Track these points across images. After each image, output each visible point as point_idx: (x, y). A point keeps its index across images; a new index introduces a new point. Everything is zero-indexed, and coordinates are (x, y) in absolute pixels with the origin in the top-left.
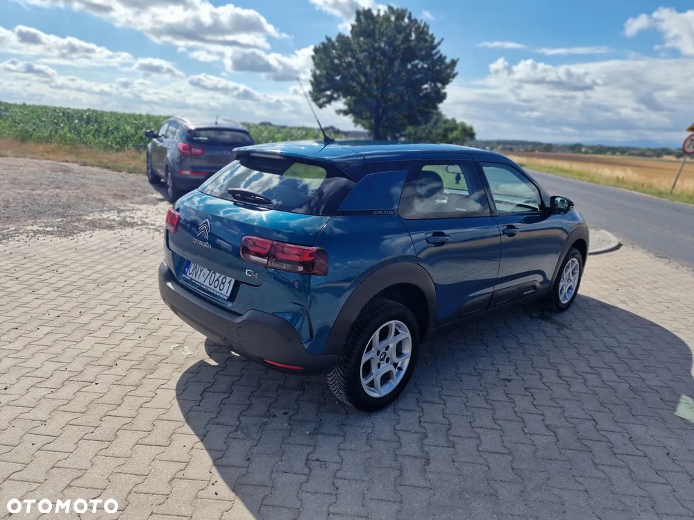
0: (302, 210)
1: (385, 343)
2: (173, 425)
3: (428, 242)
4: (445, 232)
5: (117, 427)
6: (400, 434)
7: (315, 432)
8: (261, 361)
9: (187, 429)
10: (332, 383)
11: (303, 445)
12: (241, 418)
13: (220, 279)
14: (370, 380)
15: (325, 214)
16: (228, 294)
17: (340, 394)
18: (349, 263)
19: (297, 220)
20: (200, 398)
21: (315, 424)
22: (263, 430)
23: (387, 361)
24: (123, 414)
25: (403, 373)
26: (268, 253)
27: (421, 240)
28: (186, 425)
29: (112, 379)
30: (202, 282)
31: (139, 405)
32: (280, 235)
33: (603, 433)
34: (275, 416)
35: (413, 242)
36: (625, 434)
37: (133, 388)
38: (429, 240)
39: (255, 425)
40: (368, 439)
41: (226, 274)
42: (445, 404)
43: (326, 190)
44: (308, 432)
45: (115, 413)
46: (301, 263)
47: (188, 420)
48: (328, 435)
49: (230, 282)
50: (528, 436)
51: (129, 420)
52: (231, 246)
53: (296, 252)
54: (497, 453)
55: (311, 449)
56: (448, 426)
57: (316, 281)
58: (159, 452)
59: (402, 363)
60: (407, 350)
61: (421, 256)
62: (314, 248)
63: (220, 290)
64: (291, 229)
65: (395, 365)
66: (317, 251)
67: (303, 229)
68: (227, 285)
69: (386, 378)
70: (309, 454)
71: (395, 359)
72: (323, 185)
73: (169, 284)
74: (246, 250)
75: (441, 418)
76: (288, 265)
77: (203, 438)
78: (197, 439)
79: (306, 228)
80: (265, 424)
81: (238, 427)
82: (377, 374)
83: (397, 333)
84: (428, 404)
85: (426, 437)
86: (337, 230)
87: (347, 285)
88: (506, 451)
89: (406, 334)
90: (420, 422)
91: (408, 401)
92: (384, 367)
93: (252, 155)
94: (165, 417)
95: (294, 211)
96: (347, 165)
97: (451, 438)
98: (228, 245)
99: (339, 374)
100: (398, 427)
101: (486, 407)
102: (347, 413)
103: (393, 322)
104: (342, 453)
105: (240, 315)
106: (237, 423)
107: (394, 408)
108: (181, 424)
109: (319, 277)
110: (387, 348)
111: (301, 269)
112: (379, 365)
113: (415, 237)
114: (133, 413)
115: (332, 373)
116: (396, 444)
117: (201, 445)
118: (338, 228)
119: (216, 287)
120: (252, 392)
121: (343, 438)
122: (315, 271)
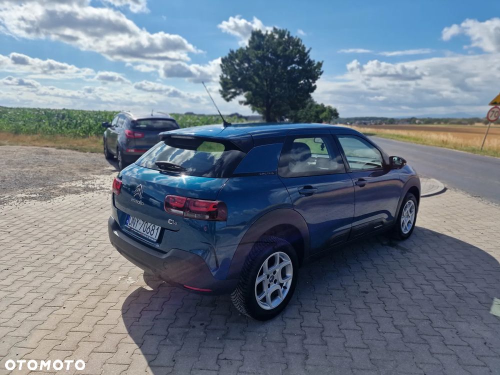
0: (209, 175)
1: (273, 269)
2: (118, 337)
3: (300, 193)
4: (313, 185)
5: (78, 340)
6: (287, 337)
7: (224, 337)
8: (182, 286)
9: (130, 339)
10: (234, 300)
11: (214, 348)
12: (169, 329)
13: (151, 227)
14: (262, 297)
15: (225, 177)
16: (157, 238)
17: (241, 309)
18: (244, 211)
19: (207, 182)
20: (139, 315)
21: (224, 332)
22: (185, 338)
23: (275, 282)
24: (83, 330)
25: (287, 290)
26: (184, 207)
27: (295, 192)
28: (129, 336)
29: (76, 303)
30: (138, 230)
31: (95, 322)
32: (193, 194)
33: (437, 329)
34: (194, 327)
35: (289, 194)
36: (453, 330)
37: (91, 310)
38: (301, 192)
39: (179, 334)
40: (262, 341)
41: (155, 224)
42: (319, 312)
43: (225, 160)
44: (218, 338)
45: (77, 329)
46: (208, 213)
47: (130, 332)
48: (233, 339)
49: (158, 229)
50: (382, 334)
51: (87, 334)
52: (159, 203)
53: (204, 205)
54: (359, 348)
55: (221, 351)
56: (322, 329)
57: (220, 225)
58: (108, 357)
59: (287, 283)
60: (290, 274)
61: (296, 203)
62: (217, 202)
63: (151, 235)
64: (201, 189)
65: (281, 285)
66: (219, 203)
67: (209, 189)
68: (155, 231)
69: (275, 295)
70: (219, 355)
71: (281, 281)
72: (223, 156)
73: (116, 233)
74: (168, 205)
75: (316, 323)
76: (199, 215)
77: (141, 345)
78: (136, 346)
79: (212, 188)
80: (187, 333)
81: (167, 336)
82: (268, 292)
83: (281, 261)
84: (307, 313)
85: (305, 338)
86: (234, 188)
87: (242, 227)
88: (365, 346)
89: (288, 262)
90: (301, 327)
91: (292, 311)
92: (273, 287)
93: (172, 137)
94: (113, 331)
95: (203, 176)
96: (239, 141)
97: (324, 338)
98: (157, 202)
99: (239, 293)
100: (285, 332)
101: (350, 313)
102: (247, 323)
103: (278, 253)
104: (243, 353)
105: (165, 253)
106: (166, 333)
107: (282, 318)
108: (125, 336)
109: (221, 223)
110: (275, 272)
111: (207, 217)
112: (269, 286)
113: (290, 190)
114: (90, 329)
115: (234, 293)
116: (283, 345)
117: (139, 351)
118: (235, 187)
119: (148, 233)
120: (178, 309)
121: (244, 341)
122: (218, 218)
